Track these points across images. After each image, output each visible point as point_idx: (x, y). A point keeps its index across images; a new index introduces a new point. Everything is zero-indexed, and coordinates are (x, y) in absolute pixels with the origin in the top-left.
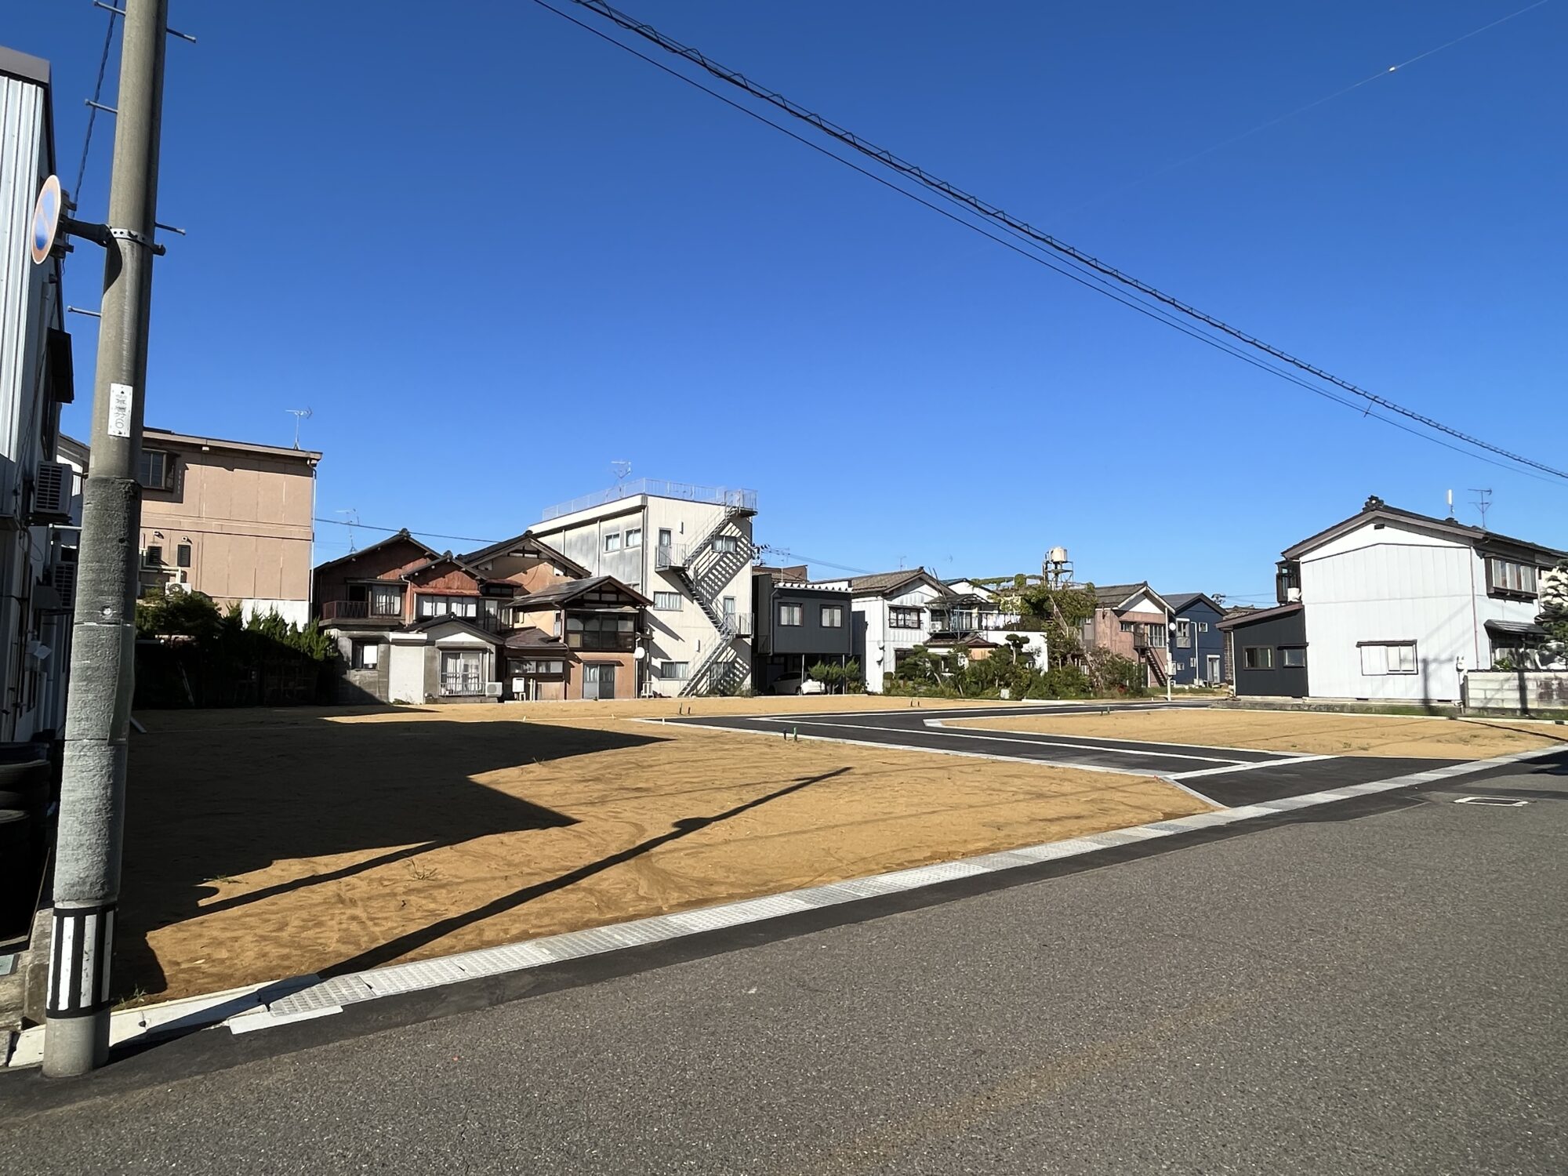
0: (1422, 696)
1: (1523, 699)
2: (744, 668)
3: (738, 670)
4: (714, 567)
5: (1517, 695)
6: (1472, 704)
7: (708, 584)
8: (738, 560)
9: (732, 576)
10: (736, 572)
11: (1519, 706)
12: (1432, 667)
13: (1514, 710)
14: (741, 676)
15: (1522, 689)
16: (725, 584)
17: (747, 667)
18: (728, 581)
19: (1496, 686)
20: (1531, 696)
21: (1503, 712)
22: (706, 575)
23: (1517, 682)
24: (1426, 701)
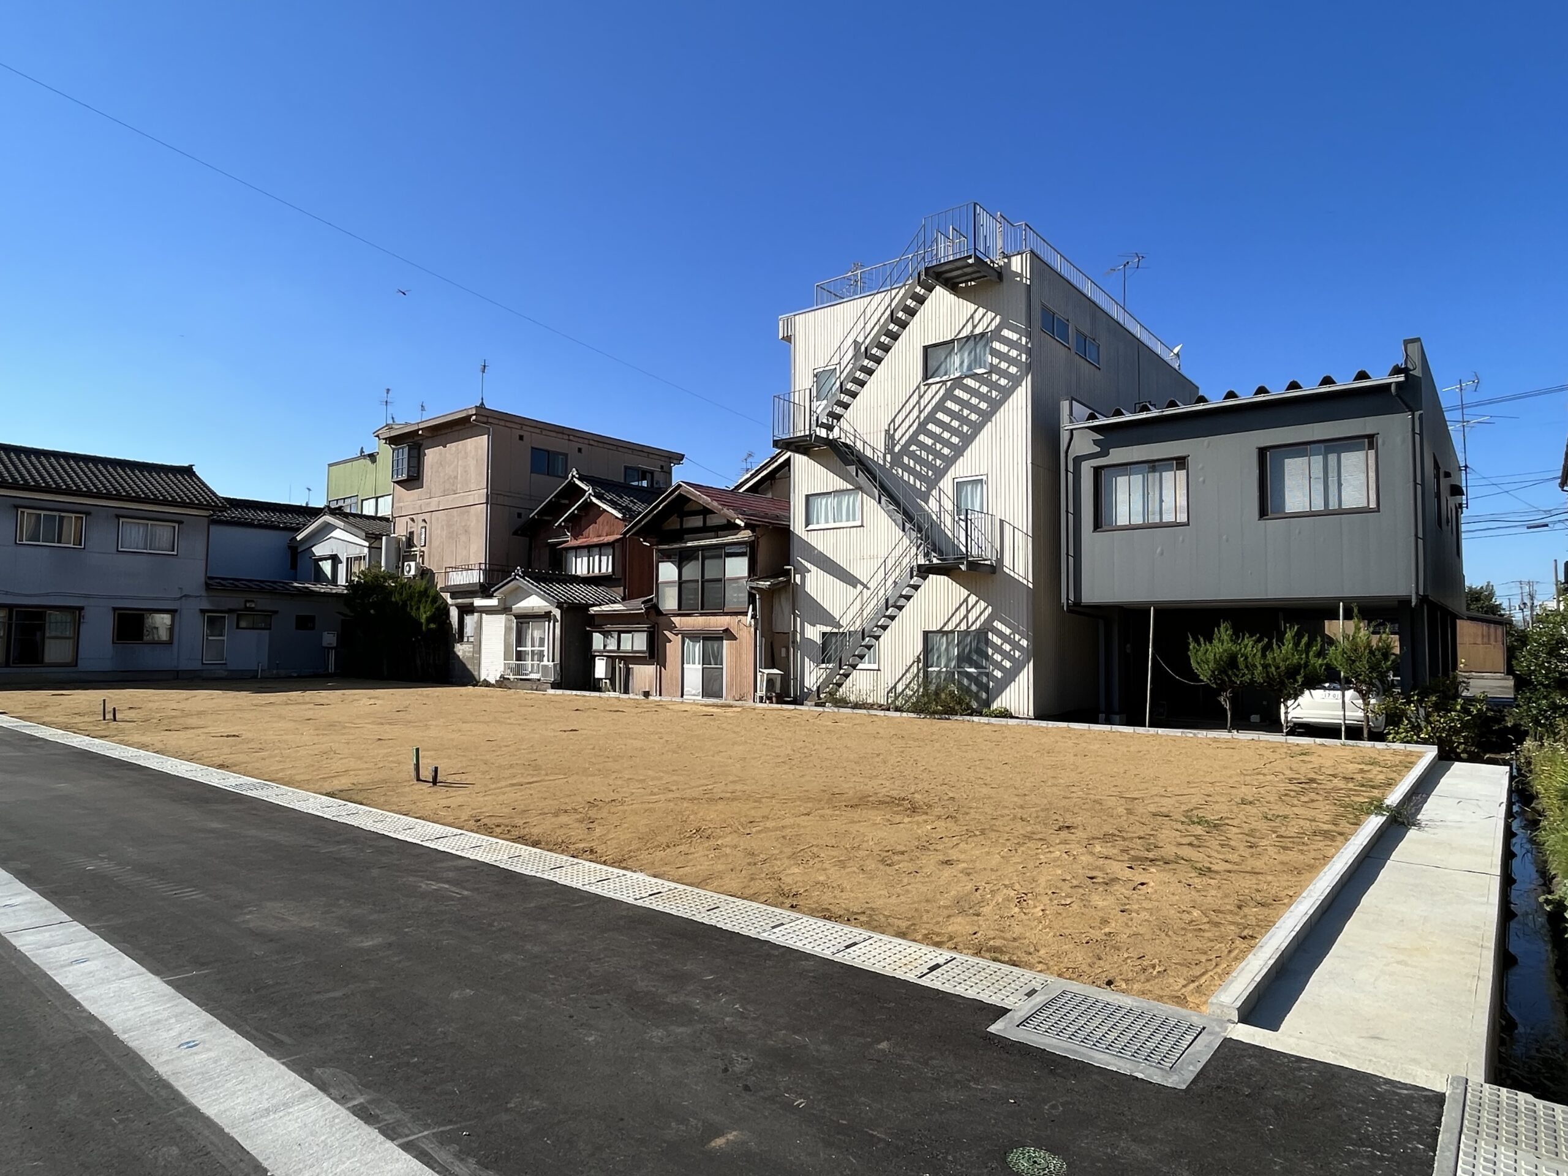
2: (1016, 645)
3: (998, 649)
4: (931, 418)
7: (918, 460)
8: (994, 386)
9: (977, 428)
10: (987, 417)
14: (1007, 664)
16: (959, 452)
17: (1024, 643)
18: (968, 440)
22: (913, 440)
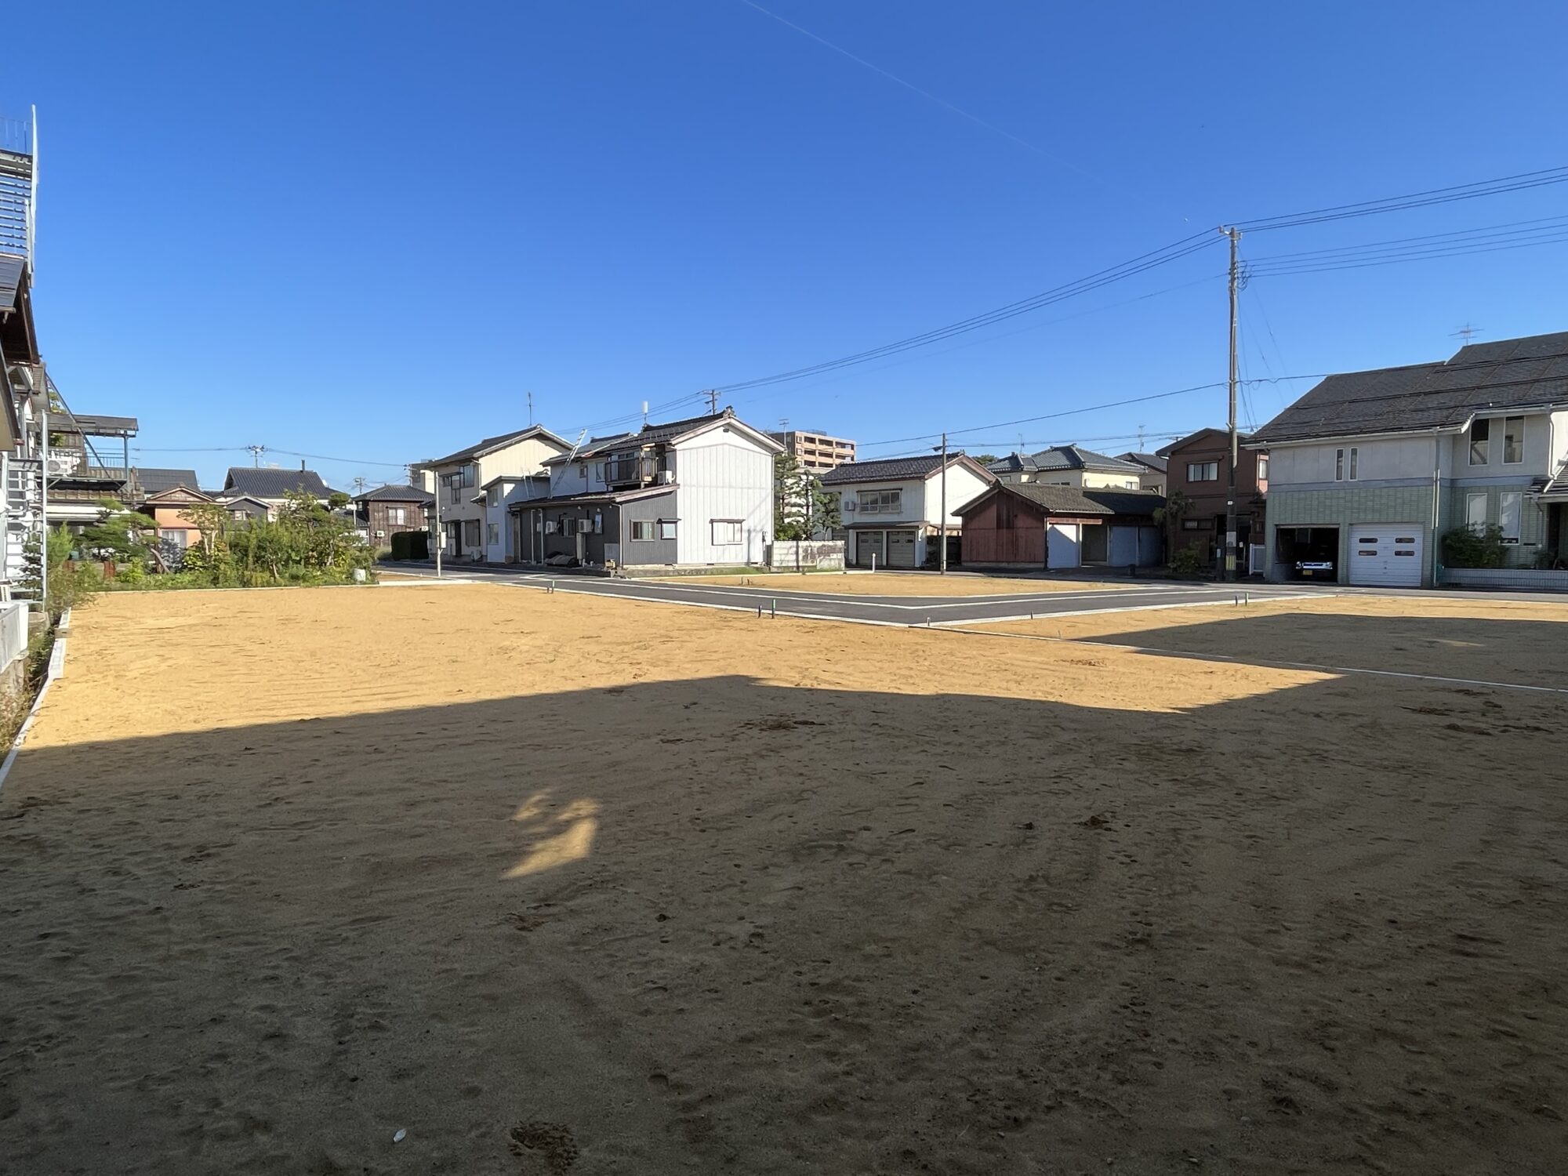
0: (745, 560)
1: (797, 561)
5: (794, 557)
6: (776, 564)
11: (795, 564)
12: (752, 535)
13: (793, 567)
15: (797, 553)
19: (785, 551)
20: (800, 558)
21: (787, 569)
23: (795, 549)
24: (748, 563)
